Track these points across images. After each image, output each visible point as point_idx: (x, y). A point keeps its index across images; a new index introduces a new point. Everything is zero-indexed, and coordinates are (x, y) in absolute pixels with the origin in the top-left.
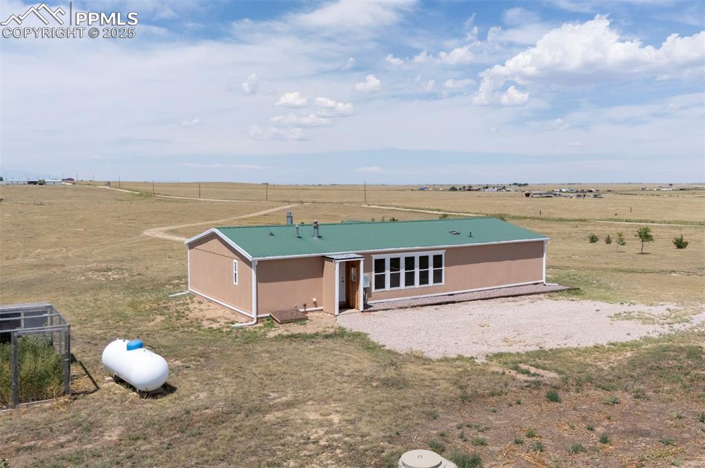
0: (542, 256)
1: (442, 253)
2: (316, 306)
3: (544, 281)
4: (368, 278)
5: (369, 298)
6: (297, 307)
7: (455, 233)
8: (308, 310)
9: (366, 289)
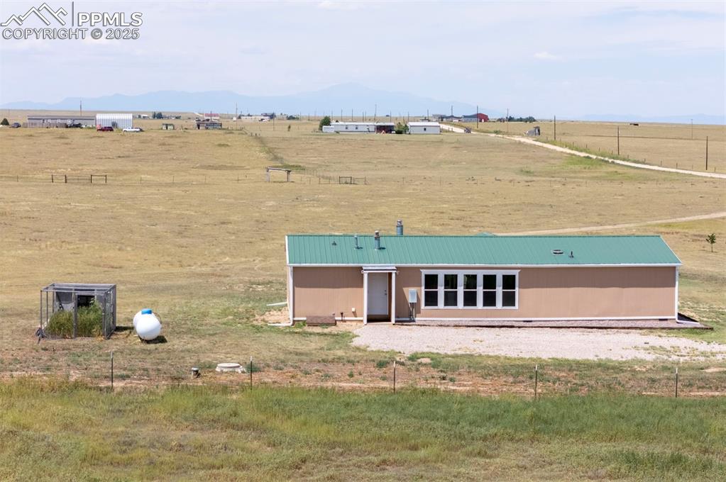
0: (674, 286)
1: (516, 273)
2: (356, 316)
3: (676, 317)
4: (415, 293)
5: (417, 315)
6: (334, 314)
7: (558, 253)
8: (346, 318)
9: (412, 304)
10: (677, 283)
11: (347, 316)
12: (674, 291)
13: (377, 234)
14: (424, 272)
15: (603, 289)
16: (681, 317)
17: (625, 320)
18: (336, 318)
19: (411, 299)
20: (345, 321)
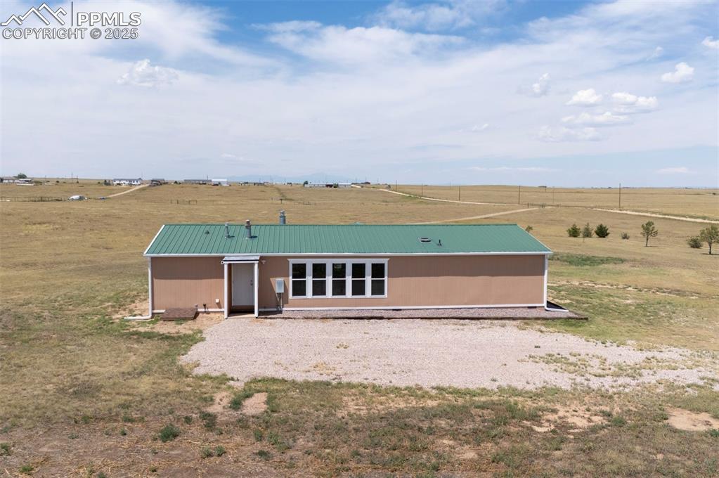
0: (543, 275)
1: (385, 261)
2: (219, 308)
3: (545, 304)
4: (282, 283)
5: (285, 305)
6: (197, 306)
7: (425, 241)
8: (210, 310)
9: (279, 294)
10: (546, 272)
11: (211, 308)
12: (543, 280)
13: (248, 222)
14: (292, 261)
15: (471, 278)
16: (550, 304)
17: (494, 308)
18: (199, 310)
19: (279, 290)
20: (208, 313)
